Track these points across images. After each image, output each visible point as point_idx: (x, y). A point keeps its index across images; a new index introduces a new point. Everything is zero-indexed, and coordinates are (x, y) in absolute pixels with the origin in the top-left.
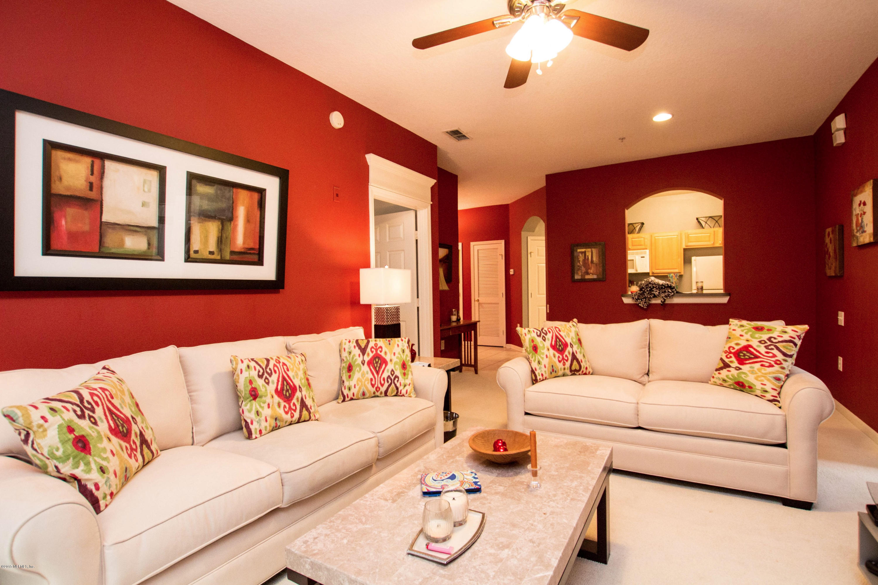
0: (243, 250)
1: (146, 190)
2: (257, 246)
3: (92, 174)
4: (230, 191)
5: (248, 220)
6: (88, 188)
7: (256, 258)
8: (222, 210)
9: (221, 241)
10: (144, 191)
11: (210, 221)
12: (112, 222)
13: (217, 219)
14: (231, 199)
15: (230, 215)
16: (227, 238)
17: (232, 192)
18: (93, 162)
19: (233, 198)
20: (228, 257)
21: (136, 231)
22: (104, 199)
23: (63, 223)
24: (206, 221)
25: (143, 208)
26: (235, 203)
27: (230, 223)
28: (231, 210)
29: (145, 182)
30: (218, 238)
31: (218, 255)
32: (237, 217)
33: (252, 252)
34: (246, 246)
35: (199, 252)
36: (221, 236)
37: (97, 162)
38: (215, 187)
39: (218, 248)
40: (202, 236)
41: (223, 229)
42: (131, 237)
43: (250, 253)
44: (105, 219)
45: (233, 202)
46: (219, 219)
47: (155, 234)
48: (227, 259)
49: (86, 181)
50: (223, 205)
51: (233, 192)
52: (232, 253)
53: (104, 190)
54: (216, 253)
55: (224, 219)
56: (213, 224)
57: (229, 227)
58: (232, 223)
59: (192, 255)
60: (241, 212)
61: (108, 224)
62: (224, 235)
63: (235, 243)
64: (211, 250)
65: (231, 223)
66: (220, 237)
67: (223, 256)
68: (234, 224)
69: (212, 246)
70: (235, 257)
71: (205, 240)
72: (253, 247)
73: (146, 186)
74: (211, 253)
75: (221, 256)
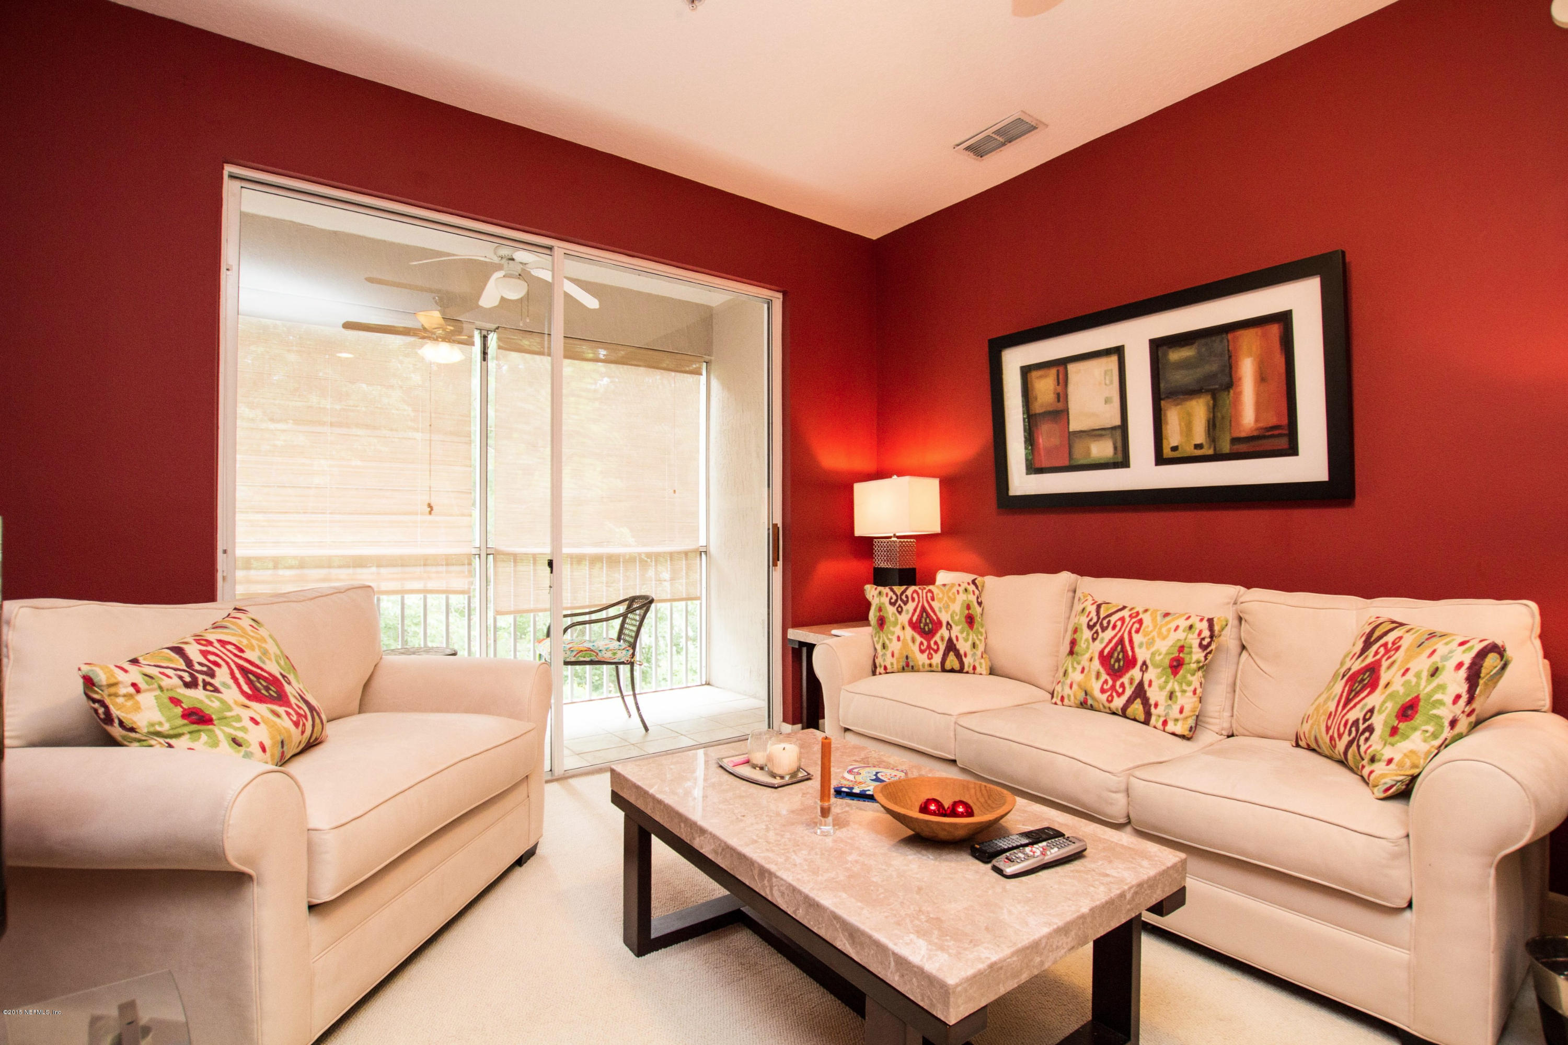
0: (1255, 434)
1: (1108, 382)
2: (1285, 421)
3: (1058, 385)
4: (1221, 341)
5: (1262, 378)
6: (1056, 400)
7: (1283, 443)
8: (1212, 376)
9: (1214, 425)
10: (1106, 384)
11: (1191, 399)
12: (1078, 430)
13: (1204, 392)
14: (1226, 352)
15: (1227, 379)
16: (1223, 418)
17: (1225, 341)
18: (1058, 371)
19: (1228, 350)
20: (1226, 448)
21: (1101, 436)
22: (1070, 407)
23: (1041, 441)
24: (1186, 400)
25: (1107, 405)
26: (1233, 358)
27: (1226, 393)
28: (1227, 370)
29: (1106, 373)
30: (1209, 421)
31: (1210, 448)
32: (1240, 379)
33: (1276, 432)
34: (1261, 425)
35: (1180, 448)
36: (1214, 417)
37: (1061, 369)
38: (1196, 345)
39: (1209, 437)
40: (1183, 424)
41: (1215, 406)
42: (1097, 443)
43: (1272, 436)
44: (1071, 430)
45: (1230, 357)
46: (1207, 391)
47: (1118, 433)
48: (1224, 452)
49: (1054, 393)
50: (1212, 367)
51: (1228, 341)
52: (1235, 441)
53: (1069, 397)
54: (1206, 446)
55: (1215, 389)
56: (1197, 402)
57: (1226, 399)
58: (1232, 392)
59: (1167, 453)
60: (1247, 370)
61: (1075, 433)
62: (1219, 415)
63: (1238, 423)
64: (1198, 442)
65: (1229, 392)
66: (1211, 420)
67: (1218, 449)
68: (1234, 393)
69: (1199, 435)
70: (1243, 448)
71: (1188, 429)
72: (1279, 423)
73: (1107, 378)
74: (1198, 446)
75: (1215, 450)
